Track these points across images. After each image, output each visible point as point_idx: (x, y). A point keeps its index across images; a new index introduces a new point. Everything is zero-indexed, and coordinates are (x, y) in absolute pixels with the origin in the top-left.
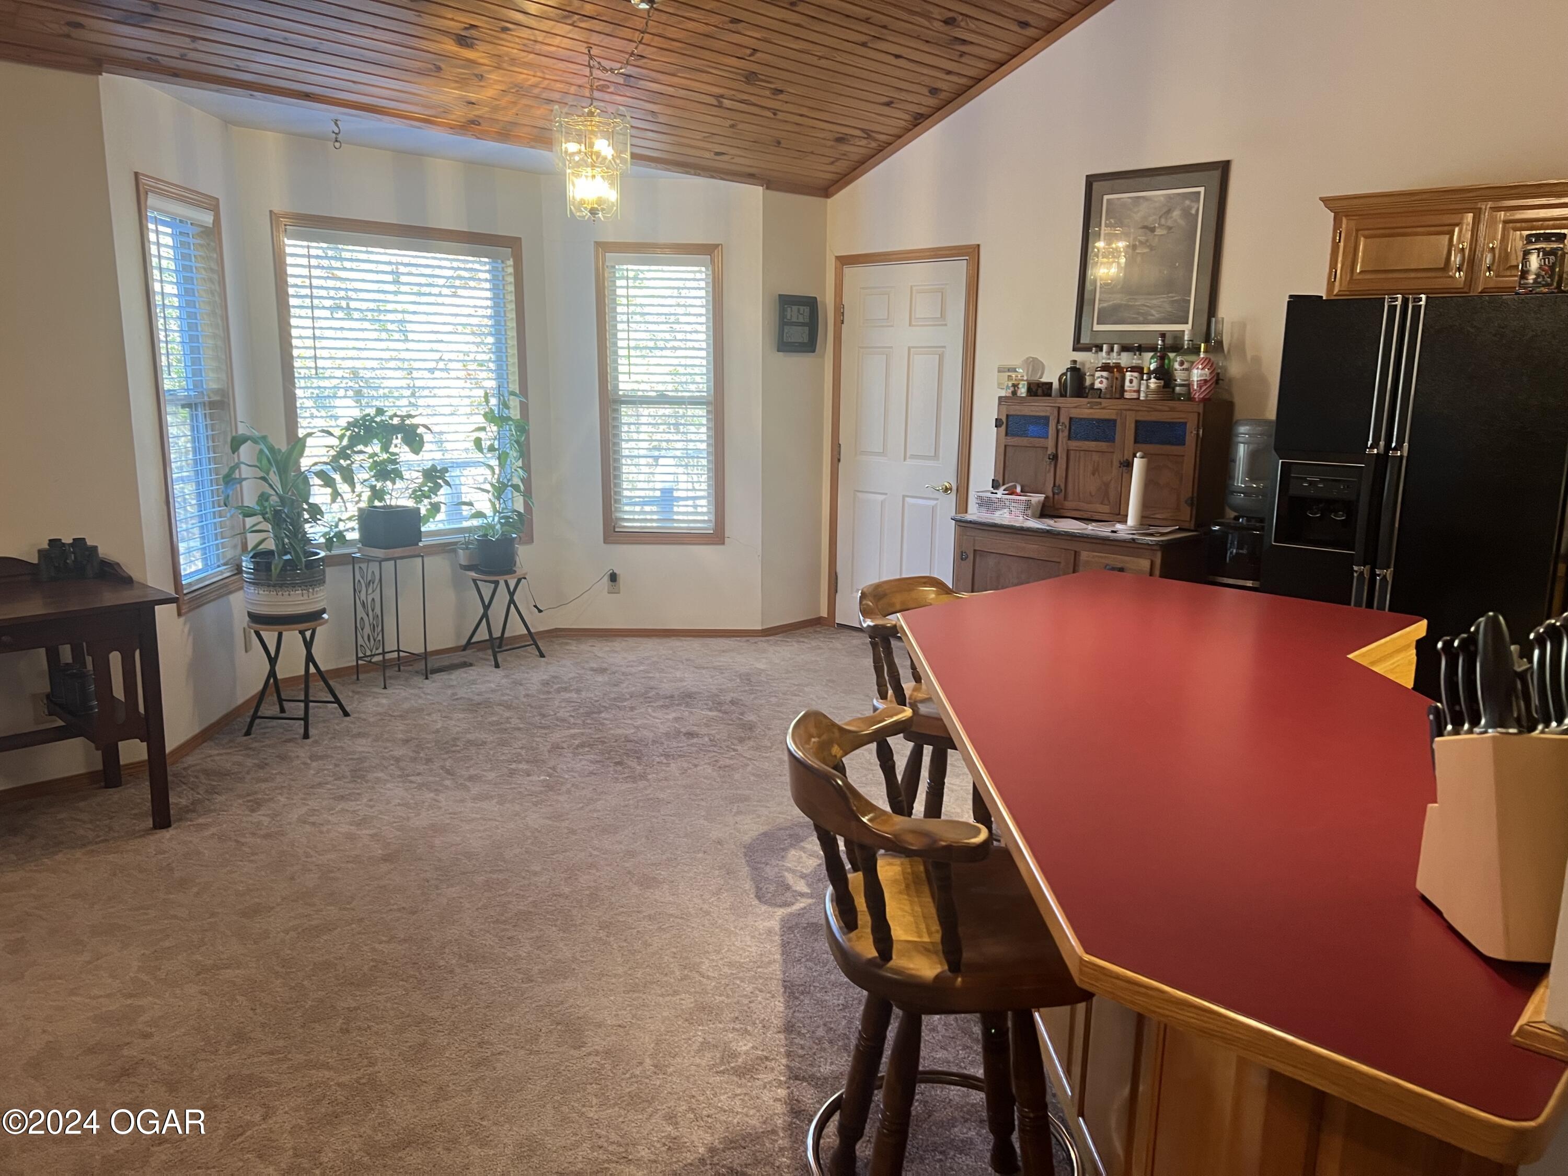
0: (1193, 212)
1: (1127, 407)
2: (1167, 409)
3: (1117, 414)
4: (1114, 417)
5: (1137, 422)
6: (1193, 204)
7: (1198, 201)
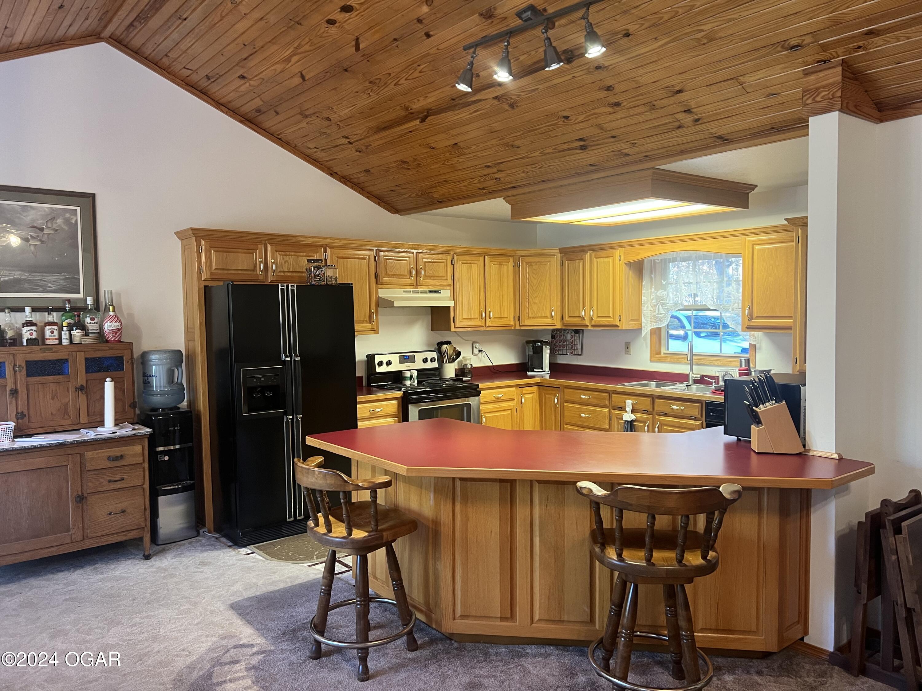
0: (73, 222)
1: (76, 349)
2: (107, 348)
3: (69, 355)
4: (66, 357)
5: (86, 359)
6: (72, 217)
7: (76, 215)
